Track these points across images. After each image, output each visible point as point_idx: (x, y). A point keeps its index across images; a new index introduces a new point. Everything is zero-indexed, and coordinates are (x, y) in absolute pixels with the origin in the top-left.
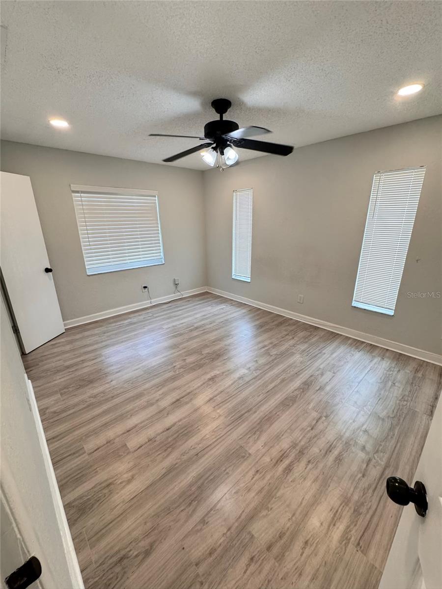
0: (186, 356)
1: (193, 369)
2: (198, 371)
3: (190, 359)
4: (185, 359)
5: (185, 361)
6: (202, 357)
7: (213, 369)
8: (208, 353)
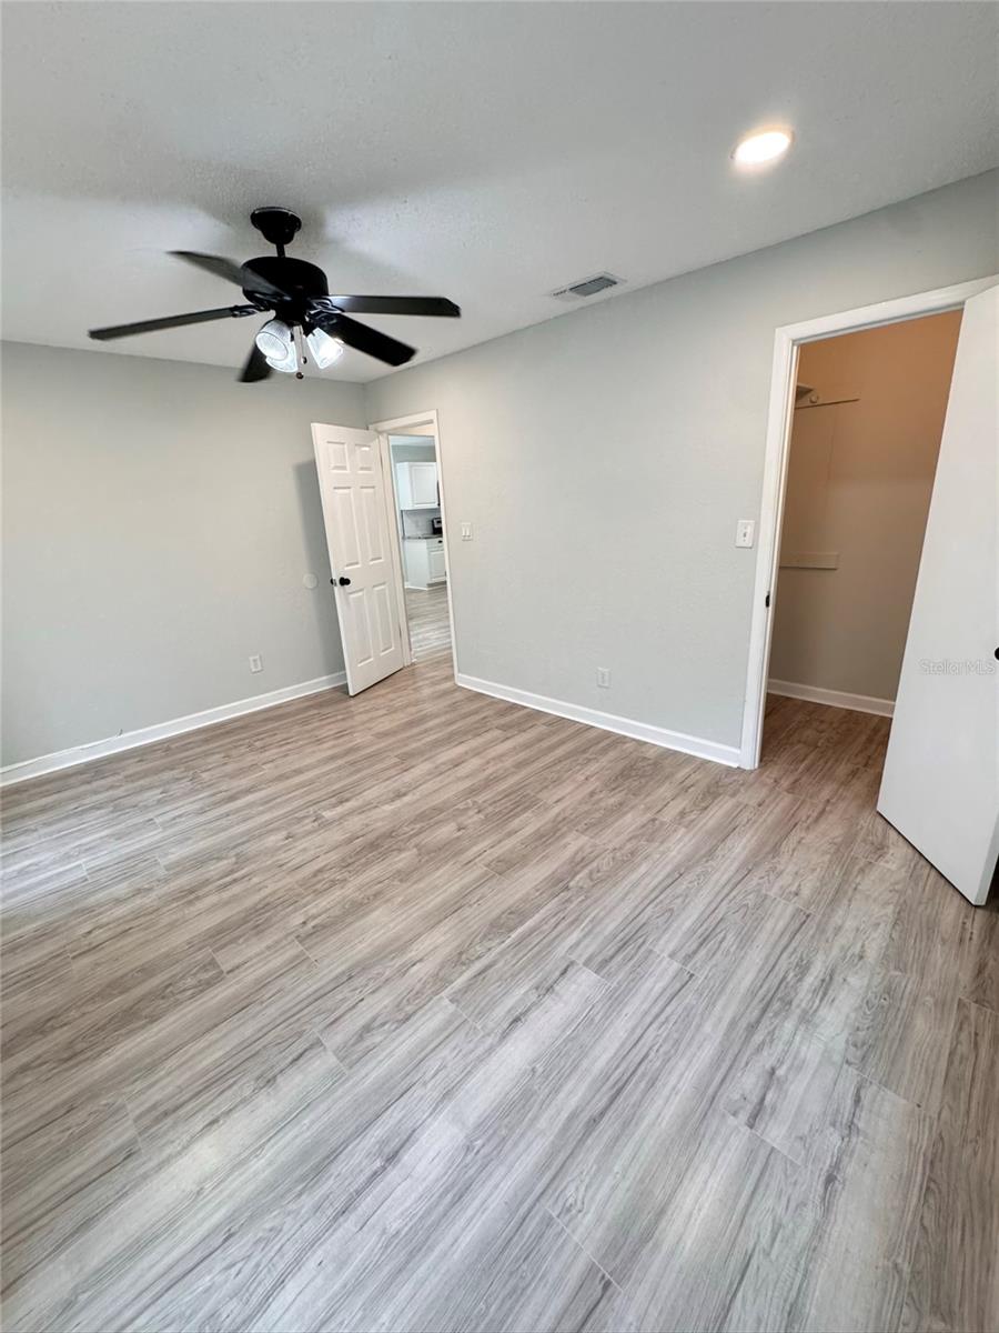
0: (458, 838)
1: (438, 810)
2: (427, 807)
3: (446, 831)
4: (459, 830)
5: (458, 825)
6: (415, 840)
7: (395, 813)
8: (400, 850)
